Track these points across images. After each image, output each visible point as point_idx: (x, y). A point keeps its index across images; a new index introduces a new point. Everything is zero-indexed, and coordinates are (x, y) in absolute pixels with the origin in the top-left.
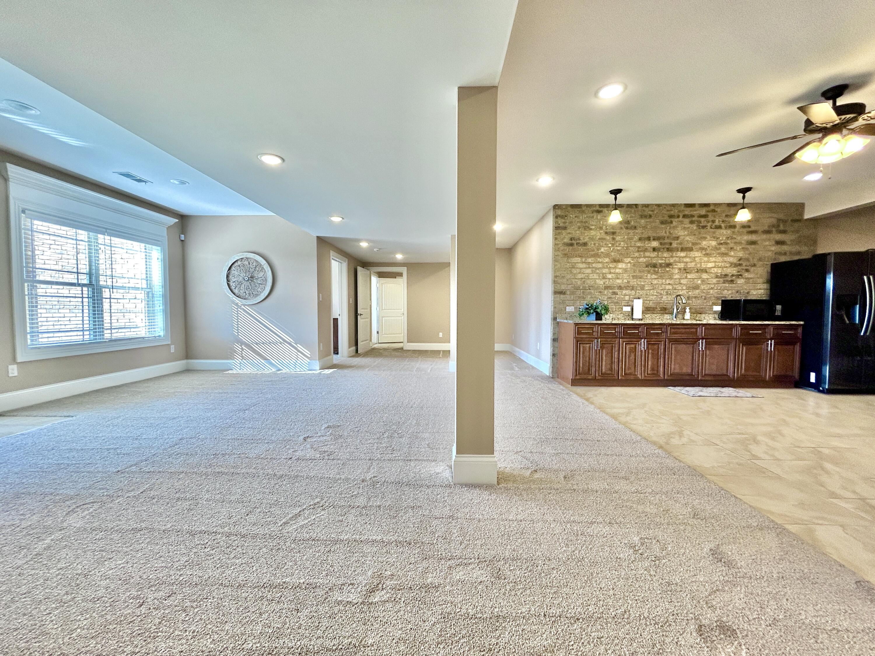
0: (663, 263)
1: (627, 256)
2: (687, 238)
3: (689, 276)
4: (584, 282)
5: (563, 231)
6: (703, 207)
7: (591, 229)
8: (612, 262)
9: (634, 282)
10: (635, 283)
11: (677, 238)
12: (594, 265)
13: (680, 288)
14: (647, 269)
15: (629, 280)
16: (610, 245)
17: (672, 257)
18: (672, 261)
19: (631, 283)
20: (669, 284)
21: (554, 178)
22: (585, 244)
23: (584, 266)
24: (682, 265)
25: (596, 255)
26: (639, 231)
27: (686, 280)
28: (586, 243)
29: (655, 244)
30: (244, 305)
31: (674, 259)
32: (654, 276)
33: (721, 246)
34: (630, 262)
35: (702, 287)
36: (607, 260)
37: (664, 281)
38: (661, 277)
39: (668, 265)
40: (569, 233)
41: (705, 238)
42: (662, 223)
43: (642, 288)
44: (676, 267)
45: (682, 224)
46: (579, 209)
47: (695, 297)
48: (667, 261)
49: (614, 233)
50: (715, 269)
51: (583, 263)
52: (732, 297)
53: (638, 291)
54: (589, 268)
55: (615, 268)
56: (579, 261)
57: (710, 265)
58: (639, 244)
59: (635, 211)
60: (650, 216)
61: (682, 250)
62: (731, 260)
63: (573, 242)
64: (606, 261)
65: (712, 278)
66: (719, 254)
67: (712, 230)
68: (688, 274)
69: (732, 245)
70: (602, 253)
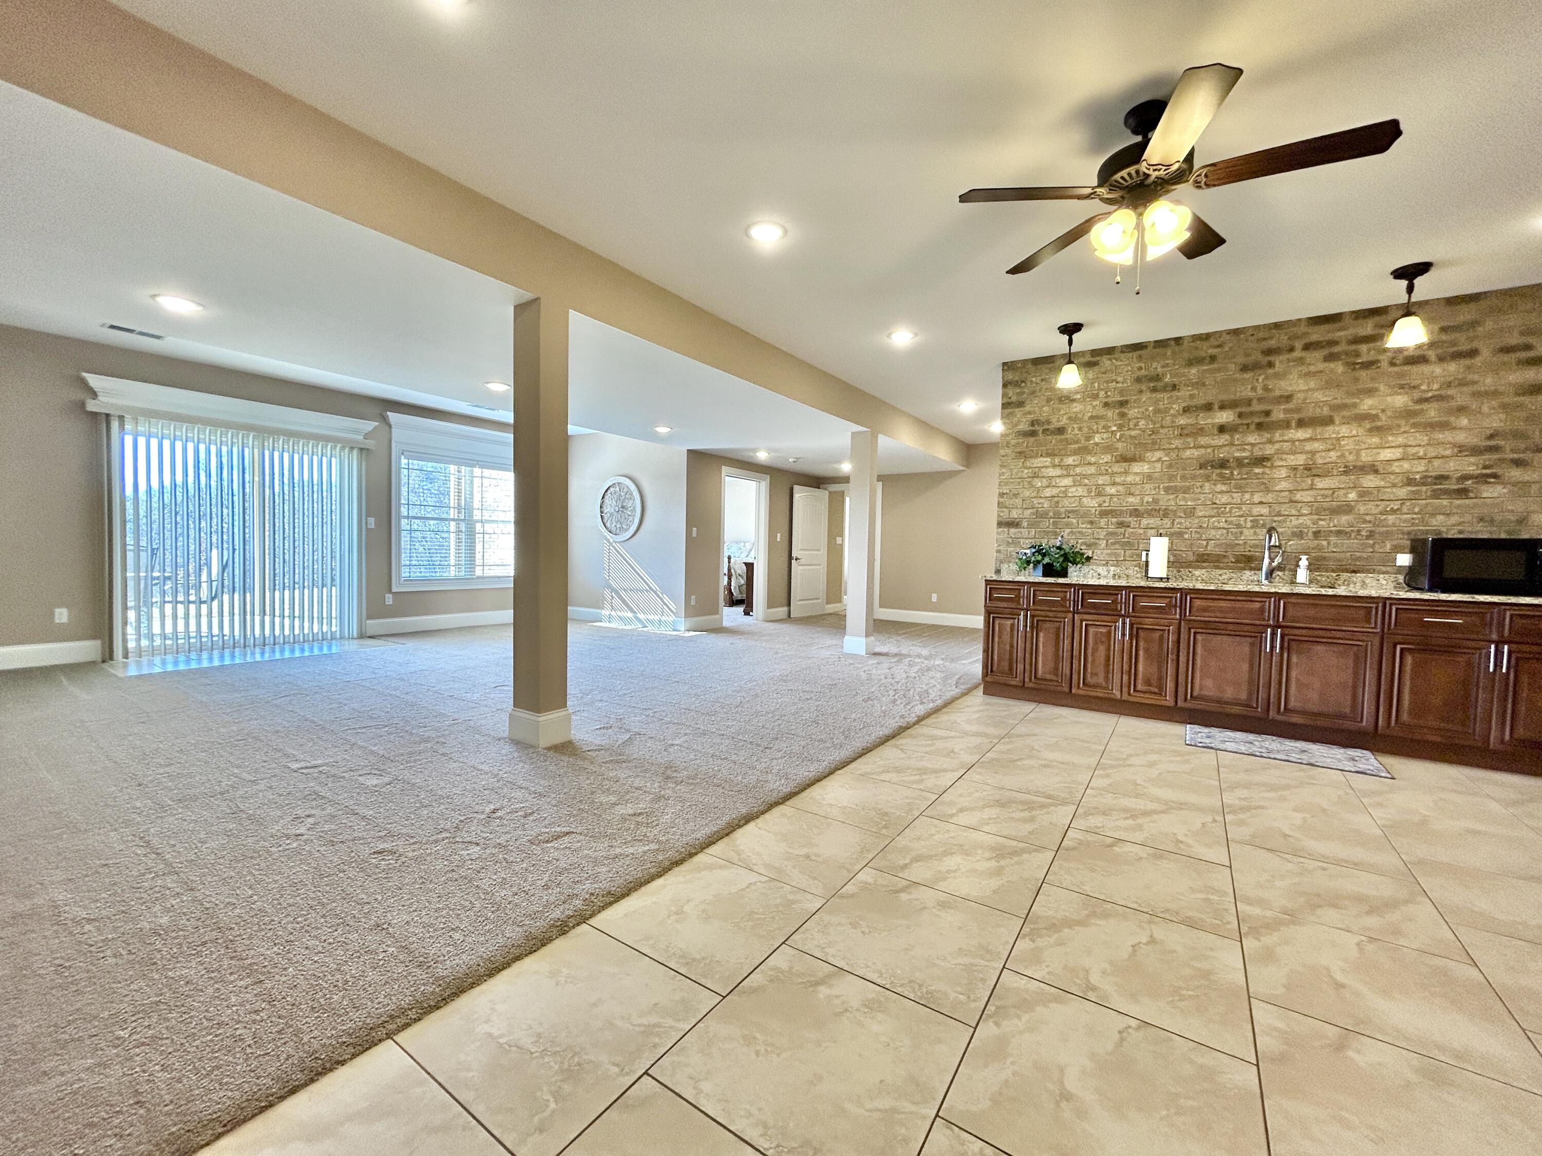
0: (1246, 458)
1: (1155, 446)
2: (1319, 396)
3: (1320, 483)
4: (1058, 502)
5: (1017, 410)
6: (1365, 317)
7: (1074, 400)
8: (1118, 462)
9: (1167, 501)
10: (1173, 503)
11: (1288, 398)
12: (1078, 470)
13: (1294, 512)
14: (1201, 471)
15: (1155, 497)
16: (1114, 428)
17: (1270, 441)
18: (1269, 450)
19: (1161, 503)
20: (1261, 503)
21: (916, 334)
22: (1061, 431)
23: (1058, 472)
24: (1300, 460)
25: (1084, 451)
26: (1184, 392)
27: (1310, 492)
28: (1064, 428)
29: (1225, 417)
30: (616, 542)
31: (1277, 446)
32: (1220, 487)
33: (1425, 406)
34: (1159, 460)
35: (1362, 509)
36: (1107, 458)
37: (1247, 496)
38: (1240, 489)
39: (1261, 461)
40: (1029, 413)
41: (1370, 392)
42: (1244, 368)
43: (1190, 513)
44: (1281, 463)
45: (1303, 364)
46: (1048, 366)
47: (1339, 533)
48: (1258, 453)
49: (1123, 404)
50: (1406, 465)
51: (1054, 466)
52: (1460, 532)
53: (1177, 520)
54: (1068, 475)
55: (1126, 473)
56: (1047, 464)
57: (1386, 454)
58: (1182, 421)
59: (1174, 353)
60: (1213, 358)
61: (1301, 424)
62: (1461, 437)
63: (1036, 428)
64: (1106, 460)
65: (1394, 485)
66: (1414, 425)
67: (1396, 369)
68: (1317, 479)
69: (1461, 400)
70: (1097, 444)
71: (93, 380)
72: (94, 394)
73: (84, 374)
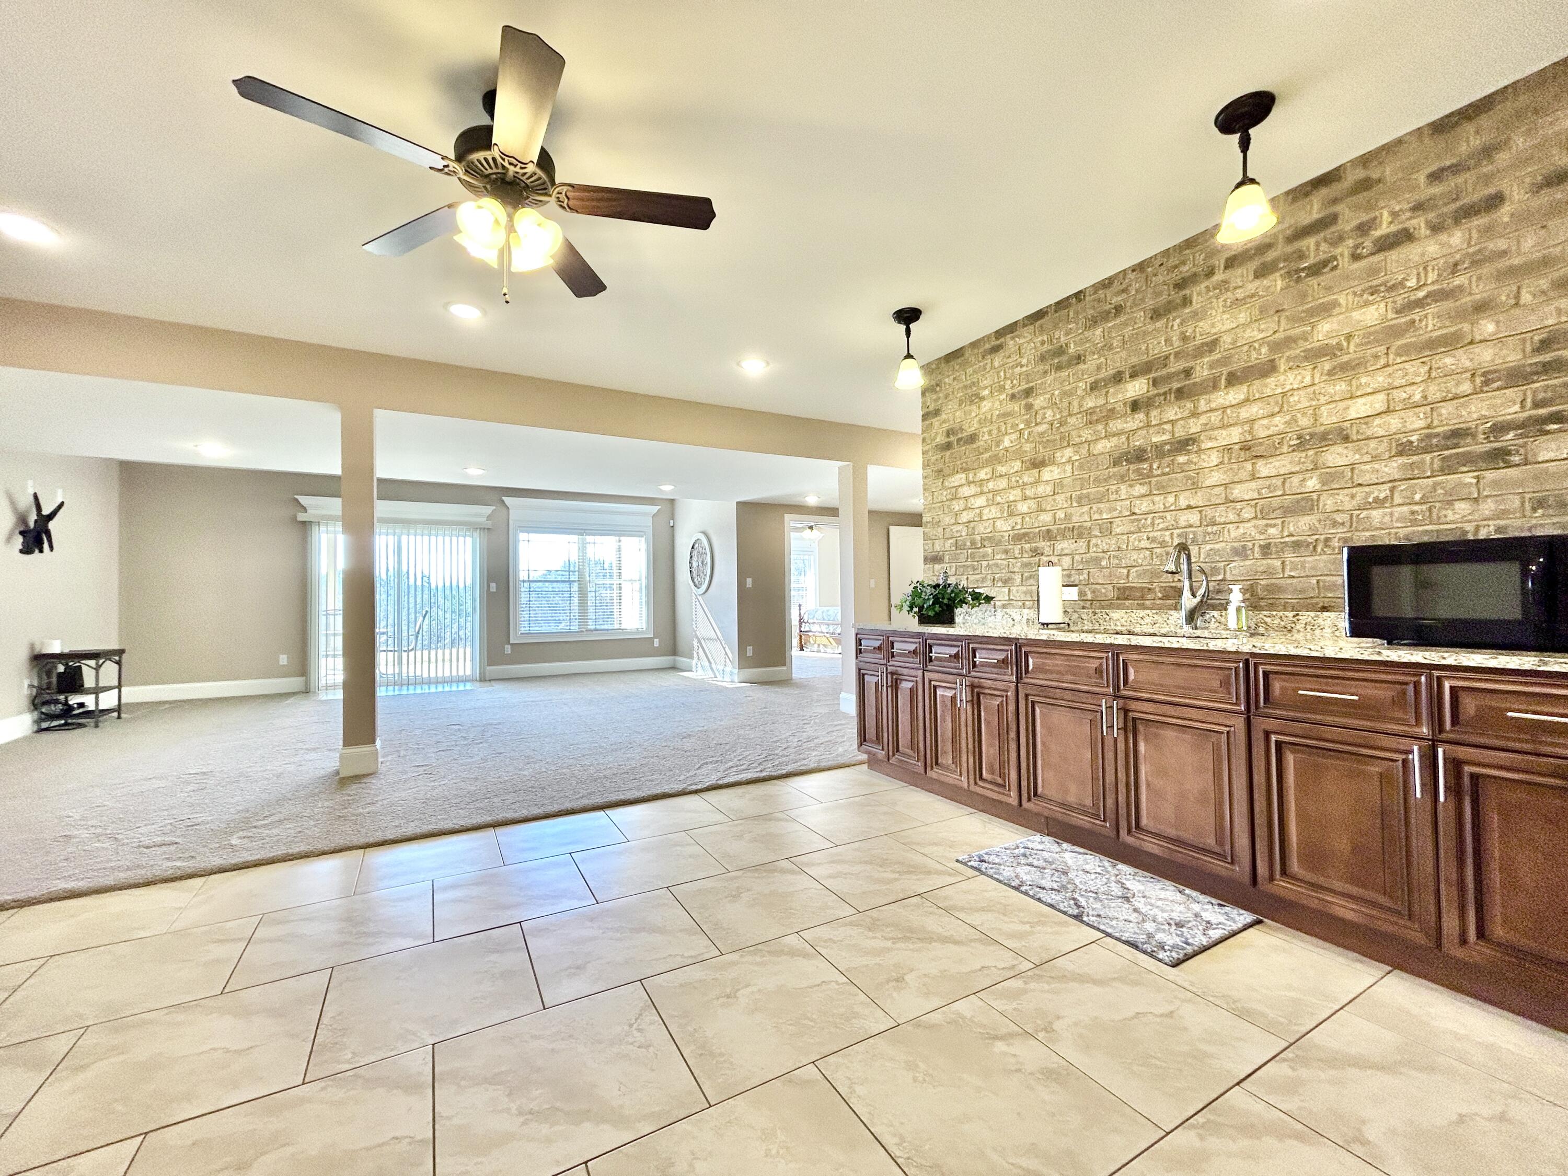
0: (1165, 443)
1: (1066, 441)
2: (1253, 334)
3: (1264, 468)
4: (973, 528)
5: (934, 420)
6: (1307, 194)
7: (982, 399)
8: (1028, 469)
9: (1080, 516)
10: (1086, 518)
11: (1212, 345)
12: (991, 485)
13: (1232, 517)
14: (1115, 469)
15: (1069, 511)
16: (1022, 426)
17: (1195, 414)
18: (1194, 426)
19: (1075, 519)
20: (1189, 507)
22: (973, 438)
23: (973, 490)
24: (1235, 435)
25: (996, 460)
26: (1092, 362)
27: (1253, 485)
28: (975, 435)
29: (1137, 388)
30: (698, 595)
31: (1203, 419)
32: (1139, 490)
33: (1416, 315)
34: (1070, 460)
35: (1328, 502)
36: (1017, 465)
37: (1171, 499)
38: (1163, 490)
39: (1184, 444)
40: (944, 422)
41: (1326, 310)
42: (1156, 314)
43: (1107, 529)
44: (1210, 445)
45: (1227, 290)
46: (959, 361)
47: (1297, 545)
48: (1180, 433)
49: (1028, 392)
50: (1394, 422)
51: (969, 483)
52: (1498, 530)
53: (1094, 541)
54: (982, 493)
55: (1037, 482)
56: (963, 481)
57: (1359, 408)
58: (1090, 403)
59: (1077, 313)
60: (1119, 309)
61: (1233, 380)
62: (1486, 356)
63: (952, 438)
64: (1016, 469)
65: (1376, 458)
66: (1404, 350)
67: (1363, 263)
68: (1260, 463)
69: (1479, 292)
70: (1006, 450)
71: (303, 500)
72: (304, 509)
73: (296, 497)
